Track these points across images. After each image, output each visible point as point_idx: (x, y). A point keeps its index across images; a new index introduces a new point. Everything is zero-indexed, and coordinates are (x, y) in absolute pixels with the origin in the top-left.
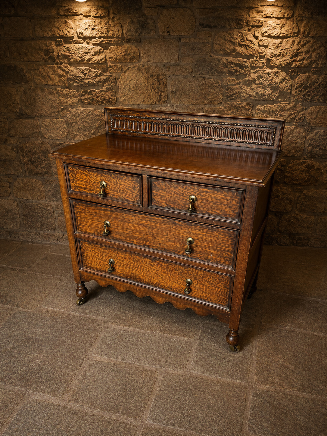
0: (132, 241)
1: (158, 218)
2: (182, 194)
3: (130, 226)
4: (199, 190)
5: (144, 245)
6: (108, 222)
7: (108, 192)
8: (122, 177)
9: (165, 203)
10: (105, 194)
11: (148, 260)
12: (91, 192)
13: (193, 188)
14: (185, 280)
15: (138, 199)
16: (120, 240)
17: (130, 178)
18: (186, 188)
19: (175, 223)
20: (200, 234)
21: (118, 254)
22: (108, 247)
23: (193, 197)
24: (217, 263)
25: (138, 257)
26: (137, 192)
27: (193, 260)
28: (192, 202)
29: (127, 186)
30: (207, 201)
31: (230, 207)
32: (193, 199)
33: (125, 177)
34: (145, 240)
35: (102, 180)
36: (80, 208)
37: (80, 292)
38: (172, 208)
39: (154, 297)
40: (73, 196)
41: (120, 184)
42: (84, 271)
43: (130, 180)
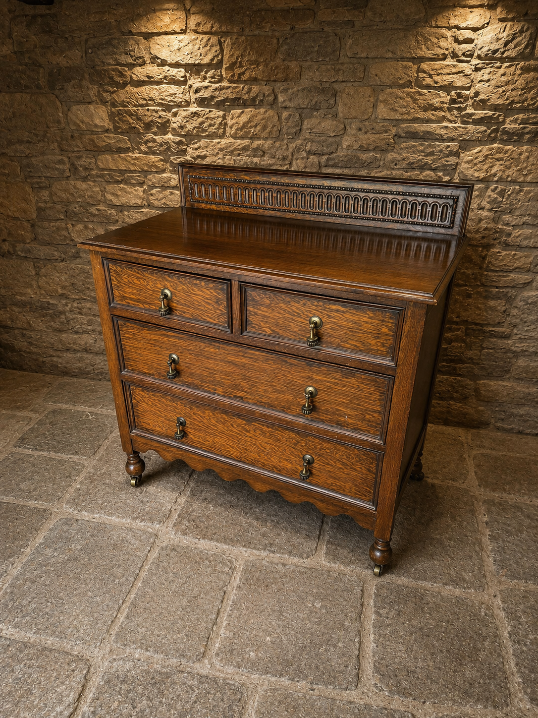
0: (215, 390)
1: (257, 353)
2: (298, 313)
3: (211, 364)
4: (326, 308)
5: (236, 397)
6: (174, 356)
7: (173, 306)
8: (198, 282)
9: (270, 328)
10: (170, 310)
11: (239, 421)
12: (147, 306)
13: (316, 303)
14: (302, 456)
15: (224, 319)
16: (197, 387)
17: (211, 285)
18: (304, 304)
19: (286, 362)
20: (328, 382)
21: (191, 409)
22: (176, 397)
23: (316, 319)
24: (355, 429)
25: (224, 416)
26: (223, 308)
27: (315, 425)
28: (313, 328)
29: (207, 299)
30: (340, 326)
31: (378, 338)
32: (316, 323)
33: (203, 284)
34: (236, 387)
35: (165, 288)
36: (129, 331)
37: (132, 468)
38: (282, 337)
39: (251, 481)
40: (117, 313)
41: (195, 294)
42: (137, 435)
43: (211, 288)
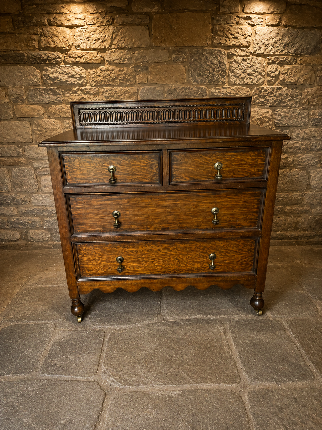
0: (148, 228)
2: (207, 163)
3: (146, 211)
4: (225, 155)
5: (163, 229)
7: (117, 177)
8: (137, 156)
9: (188, 176)
11: (165, 246)
12: (94, 181)
13: (218, 154)
14: (208, 256)
15: (156, 178)
16: (133, 230)
17: (146, 157)
18: (211, 156)
19: (199, 195)
20: (225, 201)
21: (128, 248)
23: (218, 164)
25: (153, 245)
29: (143, 166)
30: (233, 165)
31: (256, 167)
33: (141, 156)
34: (164, 222)
35: (111, 165)
37: (76, 310)
38: (196, 180)
41: (134, 165)
42: (83, 281)
43: (146, 159)
